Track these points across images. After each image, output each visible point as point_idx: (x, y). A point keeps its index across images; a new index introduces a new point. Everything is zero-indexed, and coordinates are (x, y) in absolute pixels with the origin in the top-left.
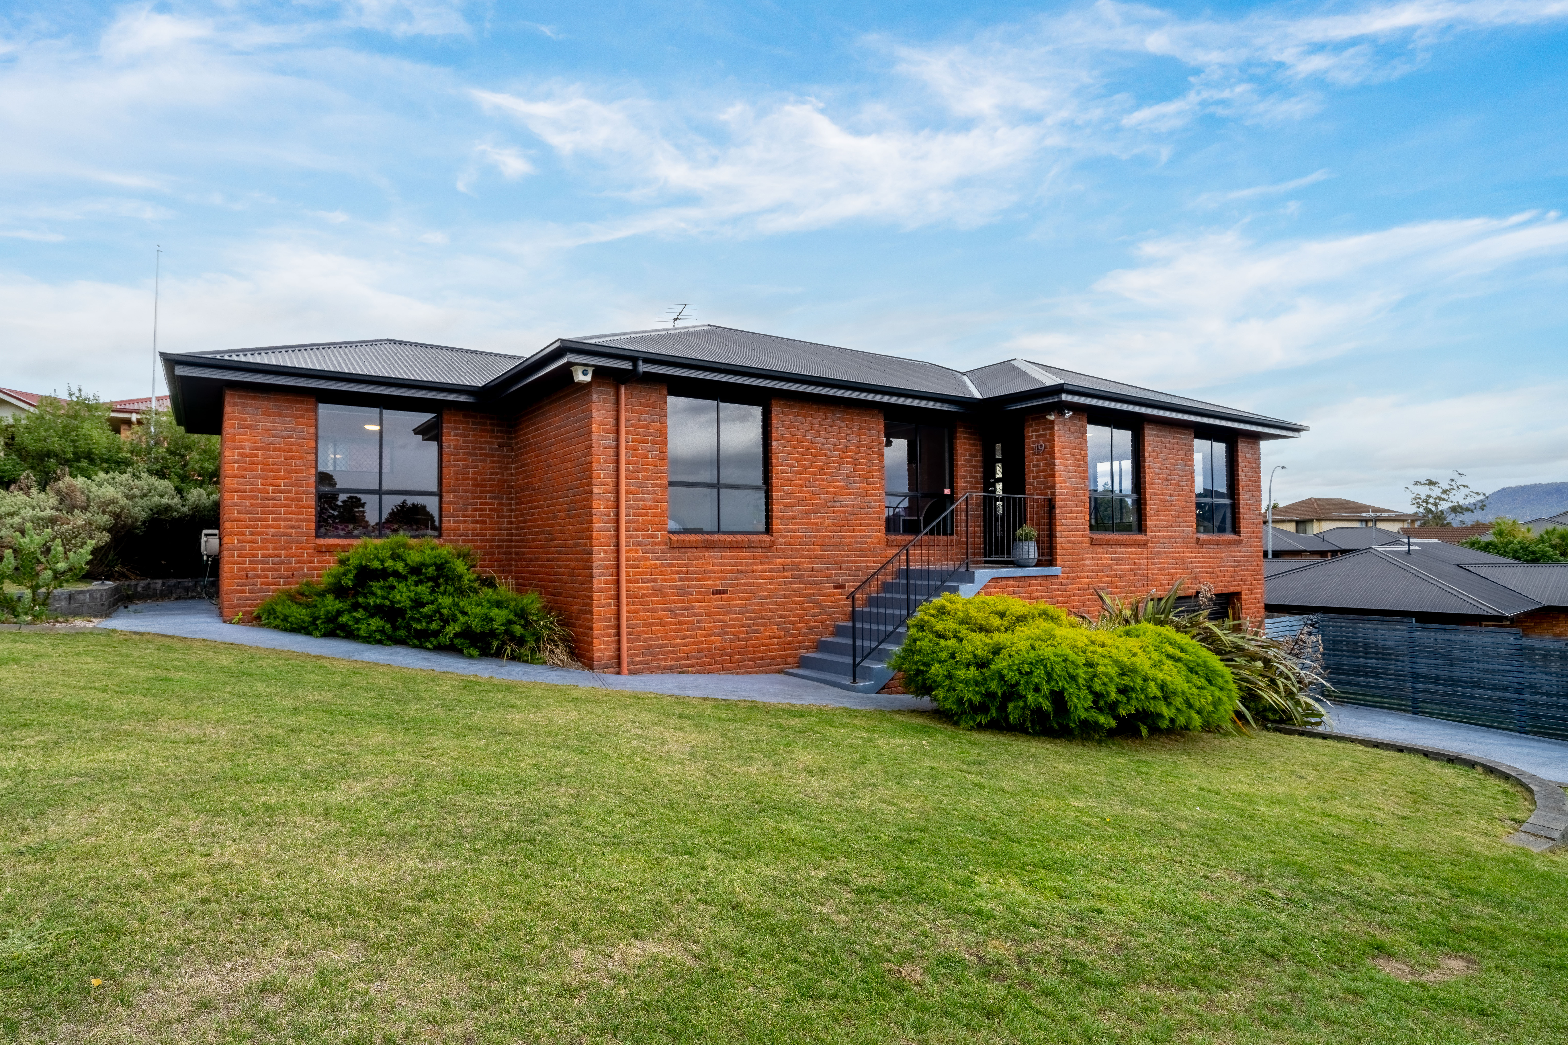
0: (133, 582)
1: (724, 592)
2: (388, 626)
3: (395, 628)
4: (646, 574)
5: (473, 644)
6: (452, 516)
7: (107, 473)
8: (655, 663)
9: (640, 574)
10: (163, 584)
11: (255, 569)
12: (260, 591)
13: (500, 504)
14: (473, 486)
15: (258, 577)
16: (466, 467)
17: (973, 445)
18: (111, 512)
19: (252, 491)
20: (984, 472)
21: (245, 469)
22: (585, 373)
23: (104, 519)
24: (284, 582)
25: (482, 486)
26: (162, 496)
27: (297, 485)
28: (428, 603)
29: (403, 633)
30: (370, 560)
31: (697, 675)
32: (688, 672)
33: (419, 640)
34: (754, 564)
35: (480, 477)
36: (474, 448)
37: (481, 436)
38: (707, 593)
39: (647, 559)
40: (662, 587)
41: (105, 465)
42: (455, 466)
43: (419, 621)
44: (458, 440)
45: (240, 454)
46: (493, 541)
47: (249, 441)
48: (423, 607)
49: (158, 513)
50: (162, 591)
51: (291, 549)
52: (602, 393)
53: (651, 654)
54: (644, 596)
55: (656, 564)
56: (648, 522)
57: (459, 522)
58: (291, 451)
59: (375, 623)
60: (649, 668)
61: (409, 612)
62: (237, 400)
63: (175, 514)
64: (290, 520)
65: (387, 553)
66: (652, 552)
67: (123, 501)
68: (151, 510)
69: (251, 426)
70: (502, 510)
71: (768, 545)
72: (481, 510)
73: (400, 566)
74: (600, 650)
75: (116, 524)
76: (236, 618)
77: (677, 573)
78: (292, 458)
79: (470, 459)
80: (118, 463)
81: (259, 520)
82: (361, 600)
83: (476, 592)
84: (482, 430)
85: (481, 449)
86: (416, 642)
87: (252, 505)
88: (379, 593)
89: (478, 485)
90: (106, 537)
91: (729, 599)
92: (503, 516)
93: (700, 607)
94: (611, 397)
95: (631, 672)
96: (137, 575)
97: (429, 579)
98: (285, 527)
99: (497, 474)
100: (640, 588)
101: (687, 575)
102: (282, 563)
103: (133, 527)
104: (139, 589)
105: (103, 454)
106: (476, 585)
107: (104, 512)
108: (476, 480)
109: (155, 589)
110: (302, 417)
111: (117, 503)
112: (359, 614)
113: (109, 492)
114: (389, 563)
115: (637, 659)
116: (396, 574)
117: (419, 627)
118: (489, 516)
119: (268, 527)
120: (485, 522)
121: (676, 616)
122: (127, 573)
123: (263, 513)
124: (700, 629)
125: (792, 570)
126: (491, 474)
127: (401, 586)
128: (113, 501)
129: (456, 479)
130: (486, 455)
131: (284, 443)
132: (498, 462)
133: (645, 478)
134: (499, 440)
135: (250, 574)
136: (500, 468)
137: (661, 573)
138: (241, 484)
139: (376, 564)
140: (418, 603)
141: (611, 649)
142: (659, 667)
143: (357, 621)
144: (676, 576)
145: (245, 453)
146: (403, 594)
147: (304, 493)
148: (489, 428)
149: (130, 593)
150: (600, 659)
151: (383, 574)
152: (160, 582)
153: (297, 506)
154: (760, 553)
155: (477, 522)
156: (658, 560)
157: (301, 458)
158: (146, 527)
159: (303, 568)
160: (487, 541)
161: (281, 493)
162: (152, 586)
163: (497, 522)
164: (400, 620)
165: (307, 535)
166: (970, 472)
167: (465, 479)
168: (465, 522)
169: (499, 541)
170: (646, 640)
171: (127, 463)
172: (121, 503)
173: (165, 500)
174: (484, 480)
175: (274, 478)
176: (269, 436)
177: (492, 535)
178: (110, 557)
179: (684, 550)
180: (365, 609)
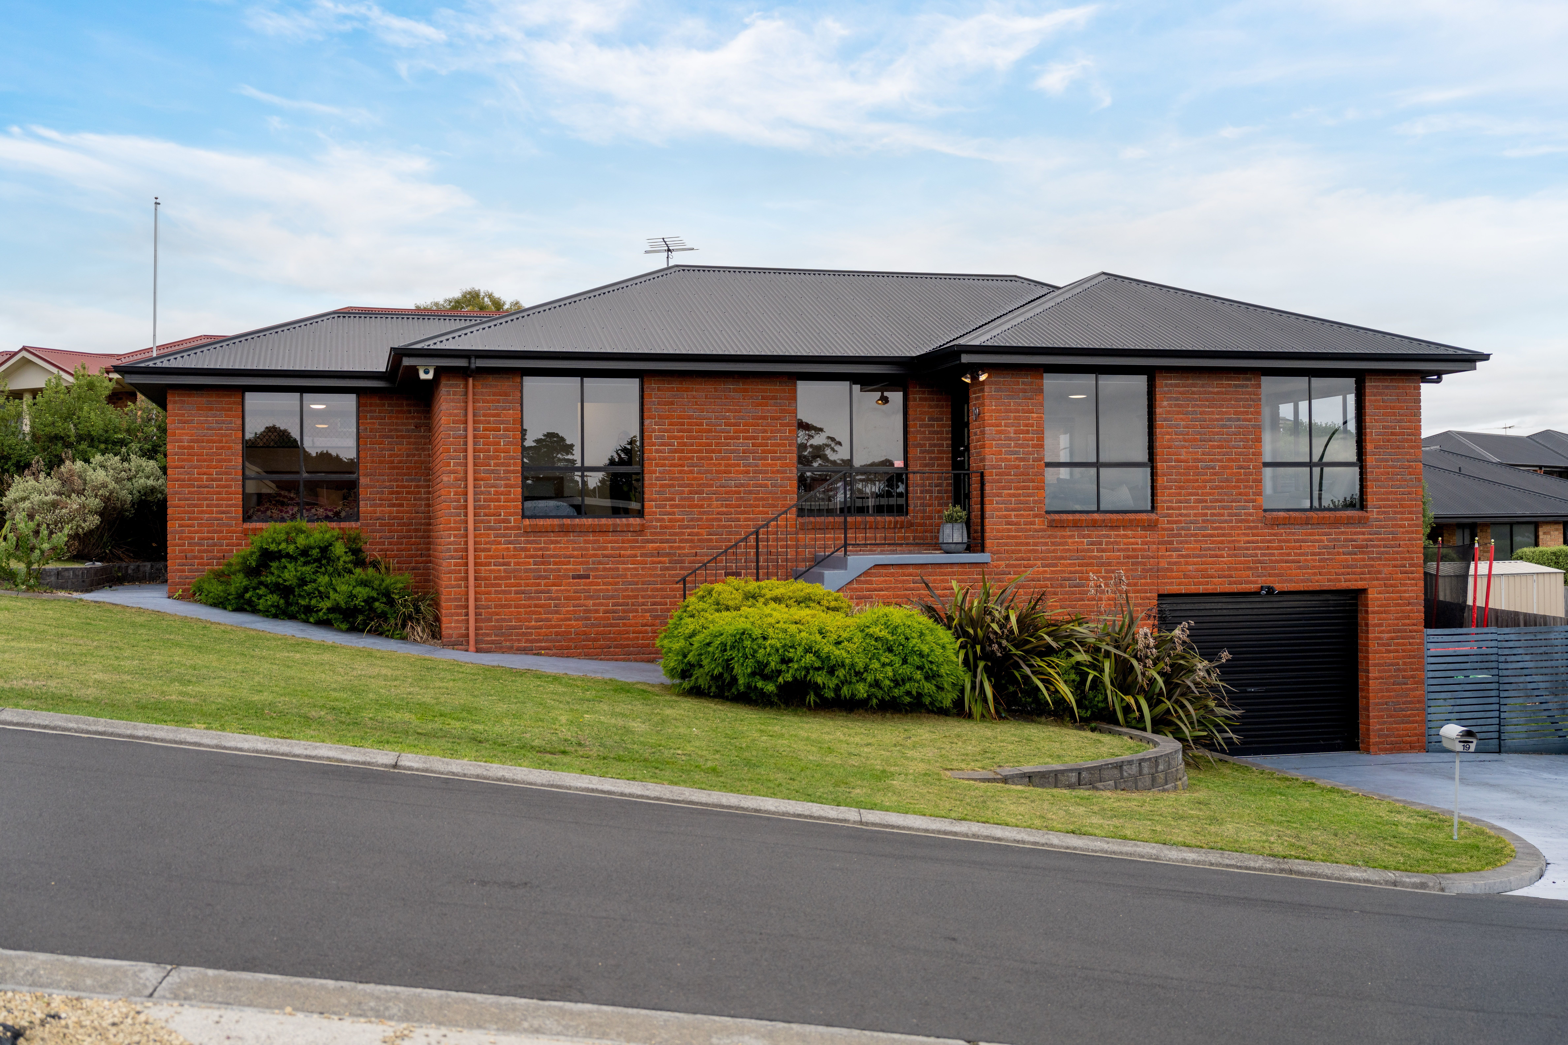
0: (124, 564)
1: (587, 577)
2: (282, 601)
3: (288, 604)
4: (497, 557)
5: (345, 619)
6: (369, 499)
7: (103, 454)
8: (508, 644)
9: (492, 557)
10: (152, 567)
11: (192, 551)
12: (197, 570)
13: (417, 486)
14: (390, 468)
15: (195, 557)
16: (382, 449)
17: (937, 406)
18: (102, 495)
19: (189, 480)
20: (953, 439)
21: (183, 460)
22: (426, 372)
23: (95, 503)
24: (217, 563)
25: (398, 468)
26: (148, 478)
27: (226, 473)
28: (310, 582)
29: (294, 609)
30: (268, 543)
31: (553, 658)
32: (541, 655)
33: (306, 615)
34: (621, 548)
35: (396, 459)
36: (391, 430)
37: (397, 418)
38: (567, 577)
39: (500, 543)
40: (515, 571)
41: (103, 446)
42: (370, 449)
43: (303, 597)
44: (374, 423)
45: (179, 447)
46: (410, 524)
47: (187, 434)
48: (306, 585)
49: (145, 494)
50: (151, 574)
51: (222, 532)
52: (451, 386)
53: (503, 635)
54: (496, 578)
55: (508, 548)
56: (500, 507)
57: (375, 505)
58: (221, 441)
59: (273, 598)
60: (501, 648)
61: (297, 590)
62: (177, 398)
63: (159, 495)
64: (221, 506)
65: (283, 536)
66: (504, 537)
67: (112, 485)
68: (139, 492)
69: (188, 421)
70: (419, 493)
71: (638, 529)
72: (398, 493)
73: (291, 549)
74: (450, 628)
75: (105, 508)
76: (177, 595)
77: (532, 557)
78: (222, 448)
79: (386, 441)
80: (114, 443)
81: (195, 506)
82: (262, 579)
83: (350, 572)
84: (398, 412)
85: (397, 430)
86: (303, 616)
87: (189, 493)
88: (276, 572)
89: (394, 468)
90: (96, 520)
91: (591, 584)
92: (420, 499)
93: (557, 591)
94: (461, 389)
95: (478, 650)
96: (131, 557)
97: (315, 561)
98: (217, 512)
99: (414, 455)
100: (491, 571)
101: (544, 560)
102: (215, 545)
103: (123, 510)
104: (130, 571)
105: (101, 435)
106: (350, 566)
107: (96, 496)
108: (393, 462)
109: (145, 572)
110: (230, 410)
111: (107, 487)
112: (262, 591)
113: (100, 476)
114: (283, 546)
115: (489, 639)
116: (288, 556)
117: (303, 603)
118: (406, 499)
119: (202, 512)
120: (401, 505)
121: (530, 598)
122: (121, 555)
123: (199, 499)
124: (557, 612)
125: (668, 555)
126: (408, 456)
127: (291, 566)
128: (104, 485)
129: (373, 462)
130: (403, 437)
131: (217, 435)
132: (415, 443)
133: (496, 465)
134: (416, 420)
135: (189, 555)
136: (417, 449)
137: (514, 556)
138: (181, 474)
139: (273, 547)
140: (303, 582)
141: (460, 628)
142: (512, 647)
143: (260, 597)
144: (532, 560)
145: (183, 446)
146: (290, 573)
147: (232, 480)
148: (405, 408)
149: (120, 574)
150: (451, 636)
151: (278, 556)
152: (148, 565)
153: (227, 493)
154: (629, 536)
155: (394, 505)
156: (510, 543)
157: (230, 448)
158: (135, 509)
159: (232, 550)
160: (404, 524)
161: (213, 480)
162: (141, 569)
163: (415, 505)
164: (292, 597)
165: (235, 519)
166: (929, 439)
167: (381, 462)
168: (381, 505)
169: (416, 524)
170: (497, 621)
171: (122, 443)
172: (110, 487)
173: (150, 482)
174: (400, 462)
175: (208, 467)
176: (203, 428)
177: (409, 518)
178: (105, 539)
179: (539, 534)
180: (266, 586)
